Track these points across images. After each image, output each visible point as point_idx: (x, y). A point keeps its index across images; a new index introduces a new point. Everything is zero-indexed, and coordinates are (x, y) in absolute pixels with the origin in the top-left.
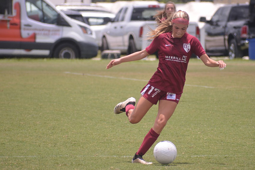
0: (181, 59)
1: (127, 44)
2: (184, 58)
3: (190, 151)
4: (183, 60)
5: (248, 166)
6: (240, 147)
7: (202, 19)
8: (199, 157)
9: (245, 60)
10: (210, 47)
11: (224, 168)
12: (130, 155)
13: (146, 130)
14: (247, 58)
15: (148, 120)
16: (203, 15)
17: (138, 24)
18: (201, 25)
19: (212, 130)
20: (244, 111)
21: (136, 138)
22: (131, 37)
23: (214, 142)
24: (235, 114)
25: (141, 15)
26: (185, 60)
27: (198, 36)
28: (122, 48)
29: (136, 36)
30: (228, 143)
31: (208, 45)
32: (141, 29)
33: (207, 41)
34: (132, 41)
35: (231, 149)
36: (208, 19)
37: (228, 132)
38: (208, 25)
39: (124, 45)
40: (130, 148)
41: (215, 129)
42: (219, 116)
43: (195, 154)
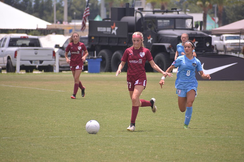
0: (138, 61)
1: (6, 62)
2: (140, 61)
3: (48, 133)
4: (140, 62)
5: (87, 144)
6: (82, 131)
7: (57, 46)
8: (54, 137)
9: (85, 73)
10: (62, 64)
11: (71, 145)
12: (8, 137)
13: (19, 119)
14: (86, 72)
15: (20, 113)
16: (58, 44)
17: (14, 49)
18: (56, 50)
19: (63, 119)
20: (85, 107)
21: (12, 125)
22: (9, 58)
23: (64, 127)
24: (78, 109)
25: (16, 43)
26: (141, 62)
27: (54, 57)
28: (3, 65)
29: (12, 57)
30: (74, 128)
31: (61, 63)
32: (16, 52)
33: (60, 60)
34: (9, 60)
35: (76, 132)
36: (61, 46)
37: (74, 121)
38: (61, 50)
39: (4, 63)
40: (8, 132)
41: (66, 118)
42: (68, 111)
43: (52, 136)
